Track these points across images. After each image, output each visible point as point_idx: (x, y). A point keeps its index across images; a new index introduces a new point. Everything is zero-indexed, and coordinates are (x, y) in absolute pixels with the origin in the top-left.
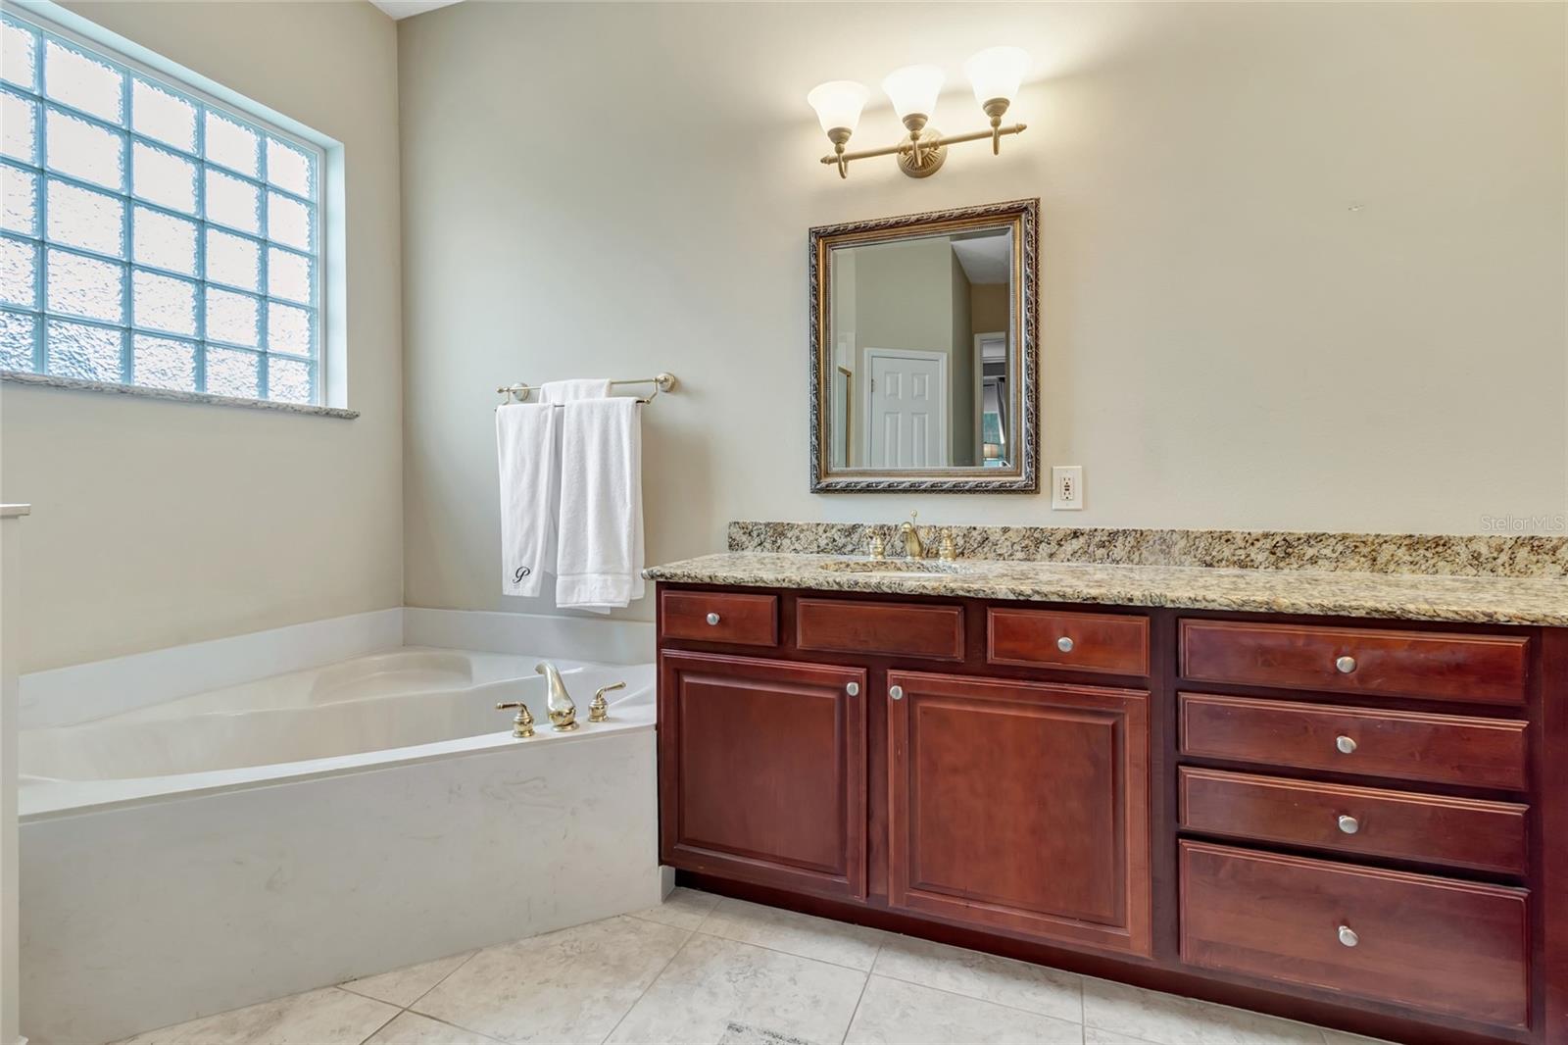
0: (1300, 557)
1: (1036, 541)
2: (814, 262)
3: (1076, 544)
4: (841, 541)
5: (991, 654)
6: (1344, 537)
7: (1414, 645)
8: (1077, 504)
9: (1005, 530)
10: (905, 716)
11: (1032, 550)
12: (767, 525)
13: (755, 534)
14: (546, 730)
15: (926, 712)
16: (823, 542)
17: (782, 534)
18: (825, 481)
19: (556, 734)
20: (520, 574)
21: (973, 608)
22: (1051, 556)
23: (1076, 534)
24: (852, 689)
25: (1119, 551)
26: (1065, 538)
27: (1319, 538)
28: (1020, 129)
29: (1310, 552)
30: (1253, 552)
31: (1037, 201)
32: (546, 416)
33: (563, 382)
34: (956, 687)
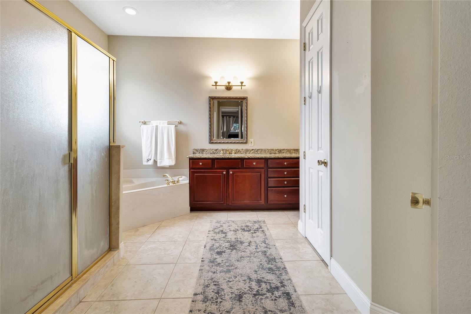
0: (282, 152)
1: (247, 151)
2: (210, 103)
3: (253, 151)
4: (215, 152)
5: (244, 166)
6: (287, 149)
7: (292, 161)
8: (253, 145)
9: (242, 149)
10: (232, 176)
11: (246, 152)
12: (201, 149)
13: (198, 151)
14: (171, 184)
15: (235, 175)
16: (211, 152)
17: (204, 151)
18: (212, 141)
19: (172, 185)
20: (148, 160)
21: (242, 159)
22: (249, 153)
23: (253, 150)
24: (224, 173)
25: (259, 152)
26: (251, 150)
27: (284, 149)
28: (245, 86)
29: (283, 151)
30: (276, 152)
31: (247, 97)
32: (154, 128)
33: (156, 121)
34: (239, 171)
